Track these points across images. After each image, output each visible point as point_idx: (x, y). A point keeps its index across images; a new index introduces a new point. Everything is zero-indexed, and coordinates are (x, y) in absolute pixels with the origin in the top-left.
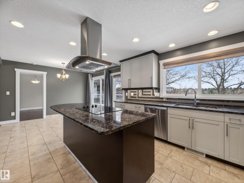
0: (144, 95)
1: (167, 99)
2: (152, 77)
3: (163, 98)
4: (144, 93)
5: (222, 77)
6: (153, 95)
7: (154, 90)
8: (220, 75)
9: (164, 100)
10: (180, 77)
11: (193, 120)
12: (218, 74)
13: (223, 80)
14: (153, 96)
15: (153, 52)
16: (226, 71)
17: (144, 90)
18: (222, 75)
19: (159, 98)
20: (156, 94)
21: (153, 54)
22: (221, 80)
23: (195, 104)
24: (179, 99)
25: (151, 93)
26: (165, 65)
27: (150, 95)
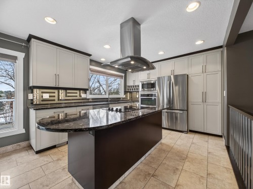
1: (93, 99)
3: (89, 99)
4: (68, 95)
6: (80, 96)
7: (81, 91)
9: (90, 100)
14: (80, 98)
17: (68, 91)
19: (86, 99)
20: (83, 96)
25: (78, 95)
27: (77, 96)
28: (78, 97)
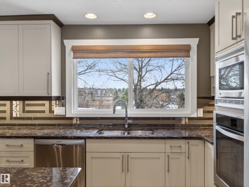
0: (28, 112)
1: (81, 119)
2: (49, 75)
3: (71, 119)
4: (27, 108)
5: (139, 73)
6: (51, 111)
7: (54, 102)
8: (137, 70)
9: (74, 121)
10: (86, 68)
11: (128, 155)
12: (135, 68)
13: (140, 77)
14: (50, 115)
15: (52, 17)
16: (143, 65)
17: (27, 102)
18: (140, 71)
19: (64, 118)
20: (58, 111)
21: (51, 22)
22: (139, 77)
23: (126, 126)
24: (102, 118)
25: (46, 108)
26: (75, 50)
27: (44, 112)
28: (47, 114)
